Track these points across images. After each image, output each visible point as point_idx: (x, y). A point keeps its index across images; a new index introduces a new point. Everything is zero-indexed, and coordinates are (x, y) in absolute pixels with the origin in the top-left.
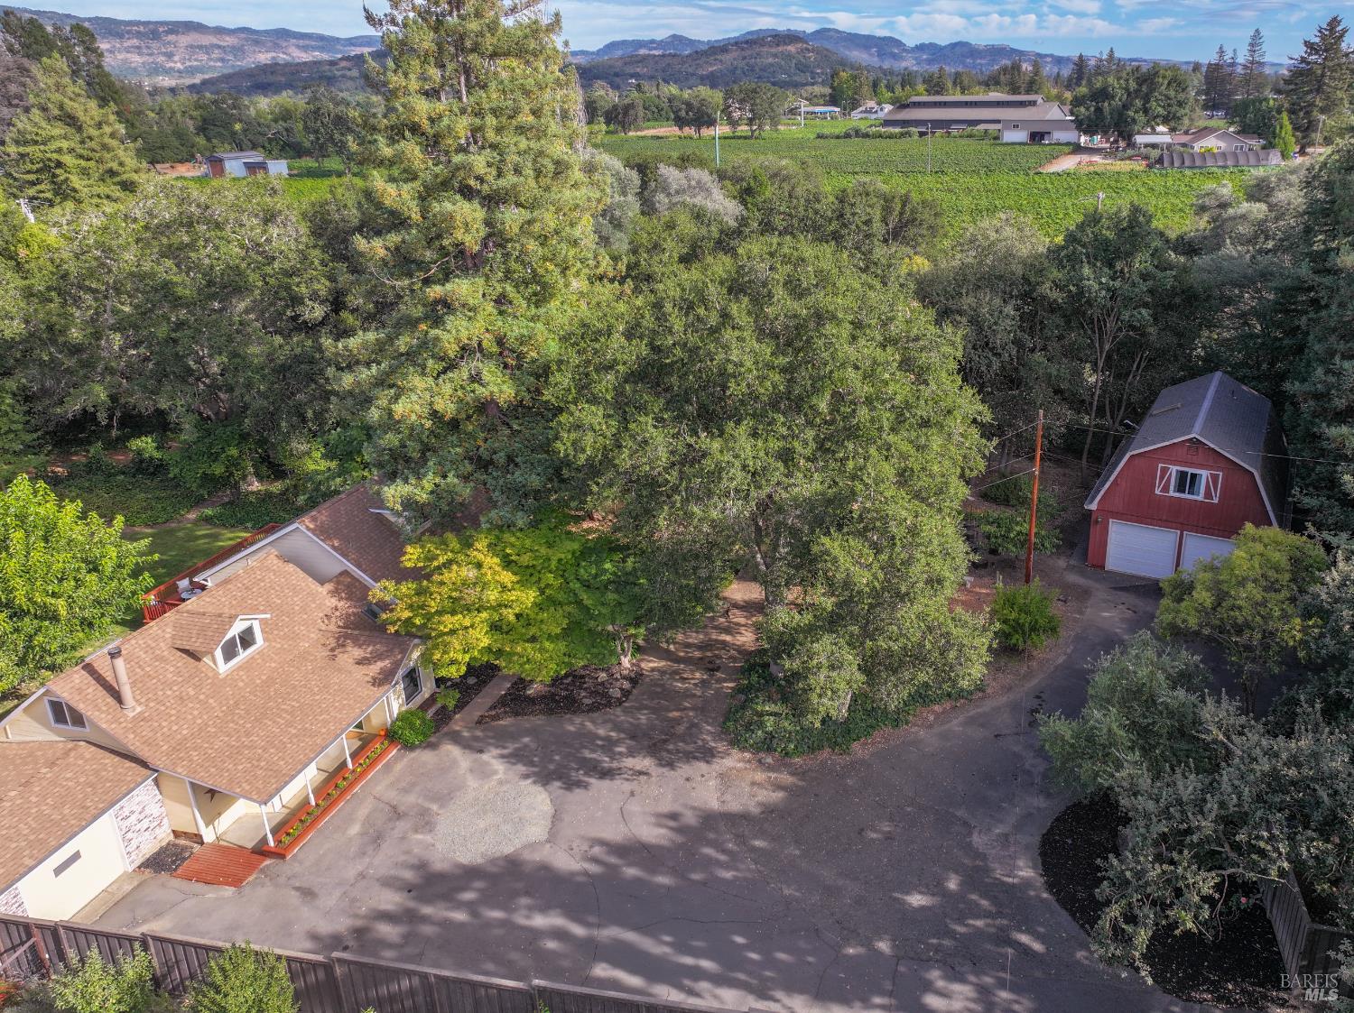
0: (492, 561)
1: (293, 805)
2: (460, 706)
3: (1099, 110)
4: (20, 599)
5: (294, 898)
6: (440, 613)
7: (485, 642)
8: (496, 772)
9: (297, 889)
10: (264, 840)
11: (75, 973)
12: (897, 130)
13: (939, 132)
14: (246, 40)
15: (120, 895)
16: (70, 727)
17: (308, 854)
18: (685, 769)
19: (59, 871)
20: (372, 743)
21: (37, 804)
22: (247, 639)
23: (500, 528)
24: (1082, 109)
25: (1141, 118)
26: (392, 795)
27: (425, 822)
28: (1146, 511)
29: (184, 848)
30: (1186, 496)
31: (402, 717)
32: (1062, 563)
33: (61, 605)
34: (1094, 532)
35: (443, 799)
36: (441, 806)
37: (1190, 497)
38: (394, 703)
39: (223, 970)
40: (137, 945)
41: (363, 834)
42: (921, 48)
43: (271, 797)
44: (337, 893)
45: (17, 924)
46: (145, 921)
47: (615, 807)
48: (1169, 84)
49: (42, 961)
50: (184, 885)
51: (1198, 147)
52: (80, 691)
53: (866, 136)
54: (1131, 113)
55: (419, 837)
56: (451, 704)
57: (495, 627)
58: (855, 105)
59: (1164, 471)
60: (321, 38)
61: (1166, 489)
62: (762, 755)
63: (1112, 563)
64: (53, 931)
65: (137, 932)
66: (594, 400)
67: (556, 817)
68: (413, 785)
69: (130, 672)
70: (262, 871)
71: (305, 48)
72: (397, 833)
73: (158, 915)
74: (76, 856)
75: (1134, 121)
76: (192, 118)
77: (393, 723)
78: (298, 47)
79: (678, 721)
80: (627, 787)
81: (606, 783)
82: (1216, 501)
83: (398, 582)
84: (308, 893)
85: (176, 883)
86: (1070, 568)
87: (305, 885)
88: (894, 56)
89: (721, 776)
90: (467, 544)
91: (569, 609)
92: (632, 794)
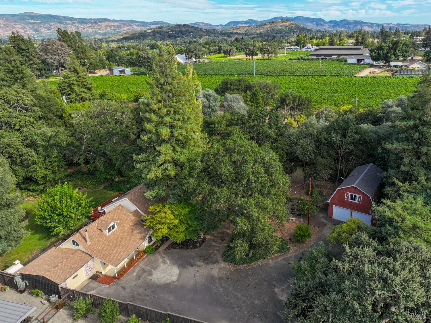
0: (168, 212)
1: (122, 267)
2: (161, 245)
3: (379, 54)
4: (65, 214)
5: (121, 289)
6: (156, 224)
7: (166, 232)
8: (167, 263)
9: (121, 287)
10: (115, 275)
11: (78, 301)
12: (315, 57)
13: (328, 58)
14: (121, 23)
15: (85, 284)
16: (76, 246)
17: (124, 279)
18: (210, 266)
19: (73, 278)
20: (140, 254)
21: (70, 263)
22: (113, 227)
23: (171, 204)
24: (373, 53)
25: (393, 56)
26: (144, 266)
27: (150, 274)
28: (343, 204)
29: (98, 275)
30: (353, 201)
31: (147, 247)
32: (321, 215)
33: (74, 216)
34: (329, 208)
35: (155, 268)
36: (154, 270)
37: (354, 201)
38: (146, 244)
39: (106, 303)
40: (89, 296)
41: (136, 275)
42: (330, 22)
43: (117, 266)
44: (130, 289)
45: (66, 289)
46: (90, 291)
47: (193, 274)
48: (403, 45)
49: (70, 297)
50: (98, 284)
51: (411, 67)
52: (78, 238)
53: (304, 59)
54: (389, 55)
55: (149, 277)
56: (159, 245)
57: (169, 228)
58: (304, 46)
59: (347, 194)
60: (143, 22)
61: (348, 198)
62: (230, 264)
63: (334, 217)
64: (73, 291)
65: (89, 293)
66: (192, 176)
67: (180, 275)
68: (149, 264)
69: (88, 234)
70: (114, 282)
71: (138, 26)
72: (144, 276)
73: (93, 290)
74: (77, 275)
75: (390, 57)
76: (105, 55)
77: (145, 249)
78: (136, 25)
79: (212, 253)
80: (197, 269)
81: (192, 268)
82: (361, 203)
83: (148, 215)
84: (124, 288)
85: (96, 283)
86: (323, 217)
87: (123, 286)
88: (321, 25)
89: (219, 268)
90: (164, 207)
91: (186, 225)
92: (198, 271)
